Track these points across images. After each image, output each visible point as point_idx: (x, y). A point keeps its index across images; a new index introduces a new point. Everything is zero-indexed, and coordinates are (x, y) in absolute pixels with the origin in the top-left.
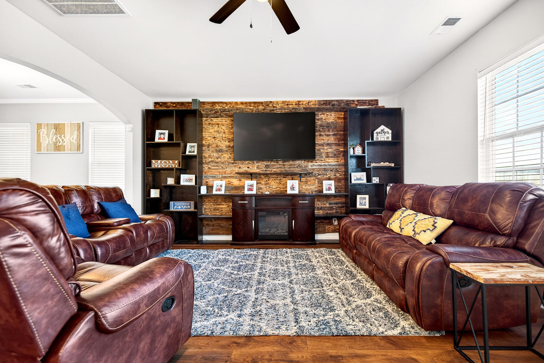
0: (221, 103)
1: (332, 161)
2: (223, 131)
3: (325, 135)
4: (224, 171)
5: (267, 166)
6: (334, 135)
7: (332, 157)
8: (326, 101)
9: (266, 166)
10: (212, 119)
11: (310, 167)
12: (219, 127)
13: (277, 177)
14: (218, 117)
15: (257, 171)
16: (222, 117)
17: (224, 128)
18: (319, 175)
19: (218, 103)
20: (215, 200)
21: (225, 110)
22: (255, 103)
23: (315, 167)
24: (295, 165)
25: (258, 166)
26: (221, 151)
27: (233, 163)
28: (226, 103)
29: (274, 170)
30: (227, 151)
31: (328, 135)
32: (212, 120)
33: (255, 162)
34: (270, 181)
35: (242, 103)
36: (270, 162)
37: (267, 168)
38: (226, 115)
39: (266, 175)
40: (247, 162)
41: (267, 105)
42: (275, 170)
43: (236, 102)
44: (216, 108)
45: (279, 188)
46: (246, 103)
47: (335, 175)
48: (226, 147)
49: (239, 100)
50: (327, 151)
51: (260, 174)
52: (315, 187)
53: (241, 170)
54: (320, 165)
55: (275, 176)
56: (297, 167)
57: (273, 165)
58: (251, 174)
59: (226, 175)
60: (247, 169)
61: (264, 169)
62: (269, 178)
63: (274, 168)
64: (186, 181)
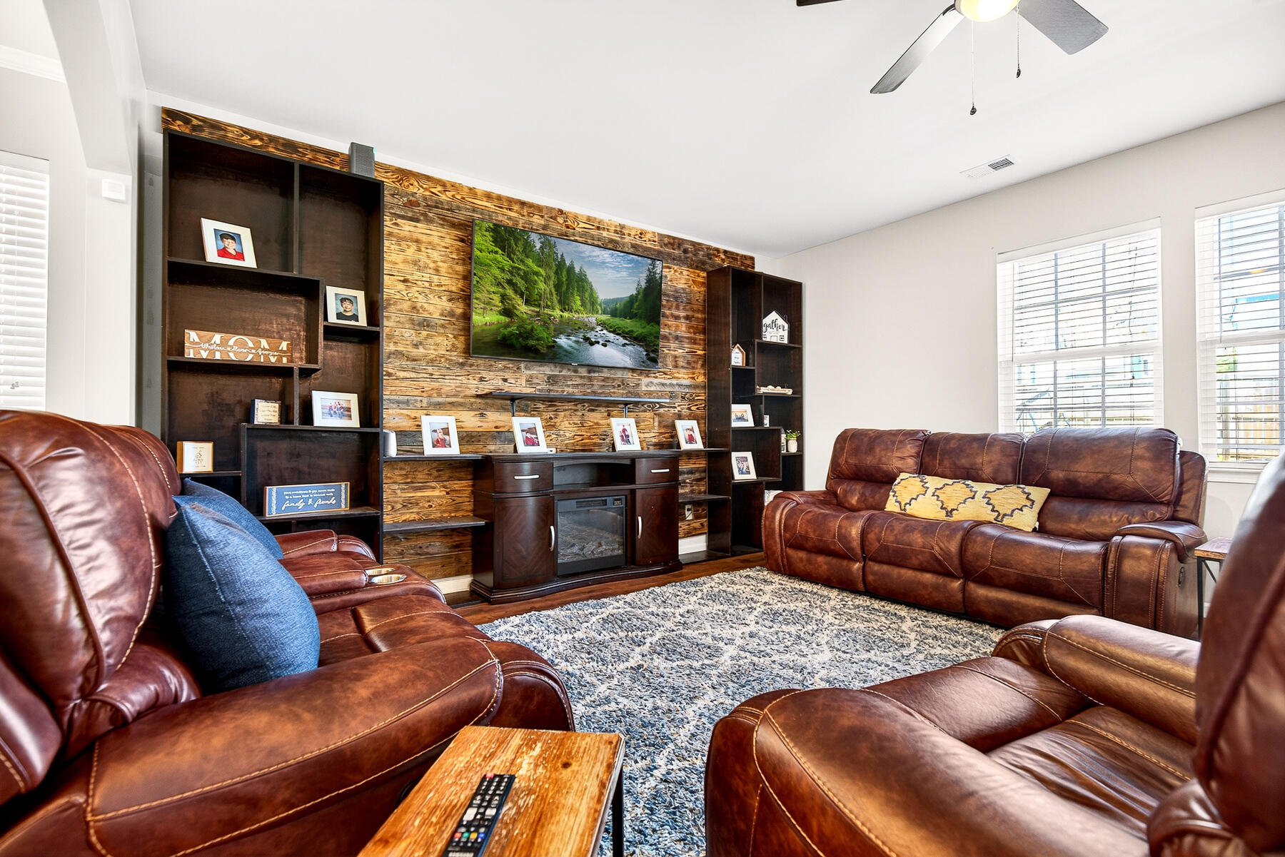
0: (428, 178)
1: (683, 378)
2: (432, 265)
3: (672, 315)
4: (436, 385)
5: (552, 380)
6: (687, 318)
7: (683, 367)
8: (674, 238)
9: (549, 378)
10: (399, 221)
11: (644, 388)
12: (419, 250)
13: (576, 410)
14: (418, 221)
15: (529, 390)
16: (429, 221)
17: (435, 255)
18: (661, 406)
19: (418, 176)
20: (406, 476)
21: (438, 205)
22: (523, 204)
23: (653, 388)
24: (614, 380)
25: (531, 377)
26: (425, 324)
27: (462, 365)
28: (442, 184)
29: (566, 389)
30: (443, 326)
31: (677, 318)
32: (396, 224)
33: (522, 365)
34: (558, 420)
35: (489, 196)
36: (558, 369)
37: (552, 385)
38: (444, 220)
39: (551, 401)
40: (500, 365)
41: (551, 218)
42: (570, 390)
43: (470, 189)
44: (411, 189)
45: (580, 438)
46: (499, 198)
47: (689, 409)
48: (442, 315)
49: (482, 185)
50: (676, 353)
51: (532, 398)
52: (654, 435)
53: (486, 388)
54: (663, 385)
55: (571, 406)
56: (619, 386)
57: (564, 377)
58: (513, 398)
59: (440, 400)
60: (501, 382)
61: (544, 386)
62: (556, 411)
63: (568, 386)
64: (331, 412)
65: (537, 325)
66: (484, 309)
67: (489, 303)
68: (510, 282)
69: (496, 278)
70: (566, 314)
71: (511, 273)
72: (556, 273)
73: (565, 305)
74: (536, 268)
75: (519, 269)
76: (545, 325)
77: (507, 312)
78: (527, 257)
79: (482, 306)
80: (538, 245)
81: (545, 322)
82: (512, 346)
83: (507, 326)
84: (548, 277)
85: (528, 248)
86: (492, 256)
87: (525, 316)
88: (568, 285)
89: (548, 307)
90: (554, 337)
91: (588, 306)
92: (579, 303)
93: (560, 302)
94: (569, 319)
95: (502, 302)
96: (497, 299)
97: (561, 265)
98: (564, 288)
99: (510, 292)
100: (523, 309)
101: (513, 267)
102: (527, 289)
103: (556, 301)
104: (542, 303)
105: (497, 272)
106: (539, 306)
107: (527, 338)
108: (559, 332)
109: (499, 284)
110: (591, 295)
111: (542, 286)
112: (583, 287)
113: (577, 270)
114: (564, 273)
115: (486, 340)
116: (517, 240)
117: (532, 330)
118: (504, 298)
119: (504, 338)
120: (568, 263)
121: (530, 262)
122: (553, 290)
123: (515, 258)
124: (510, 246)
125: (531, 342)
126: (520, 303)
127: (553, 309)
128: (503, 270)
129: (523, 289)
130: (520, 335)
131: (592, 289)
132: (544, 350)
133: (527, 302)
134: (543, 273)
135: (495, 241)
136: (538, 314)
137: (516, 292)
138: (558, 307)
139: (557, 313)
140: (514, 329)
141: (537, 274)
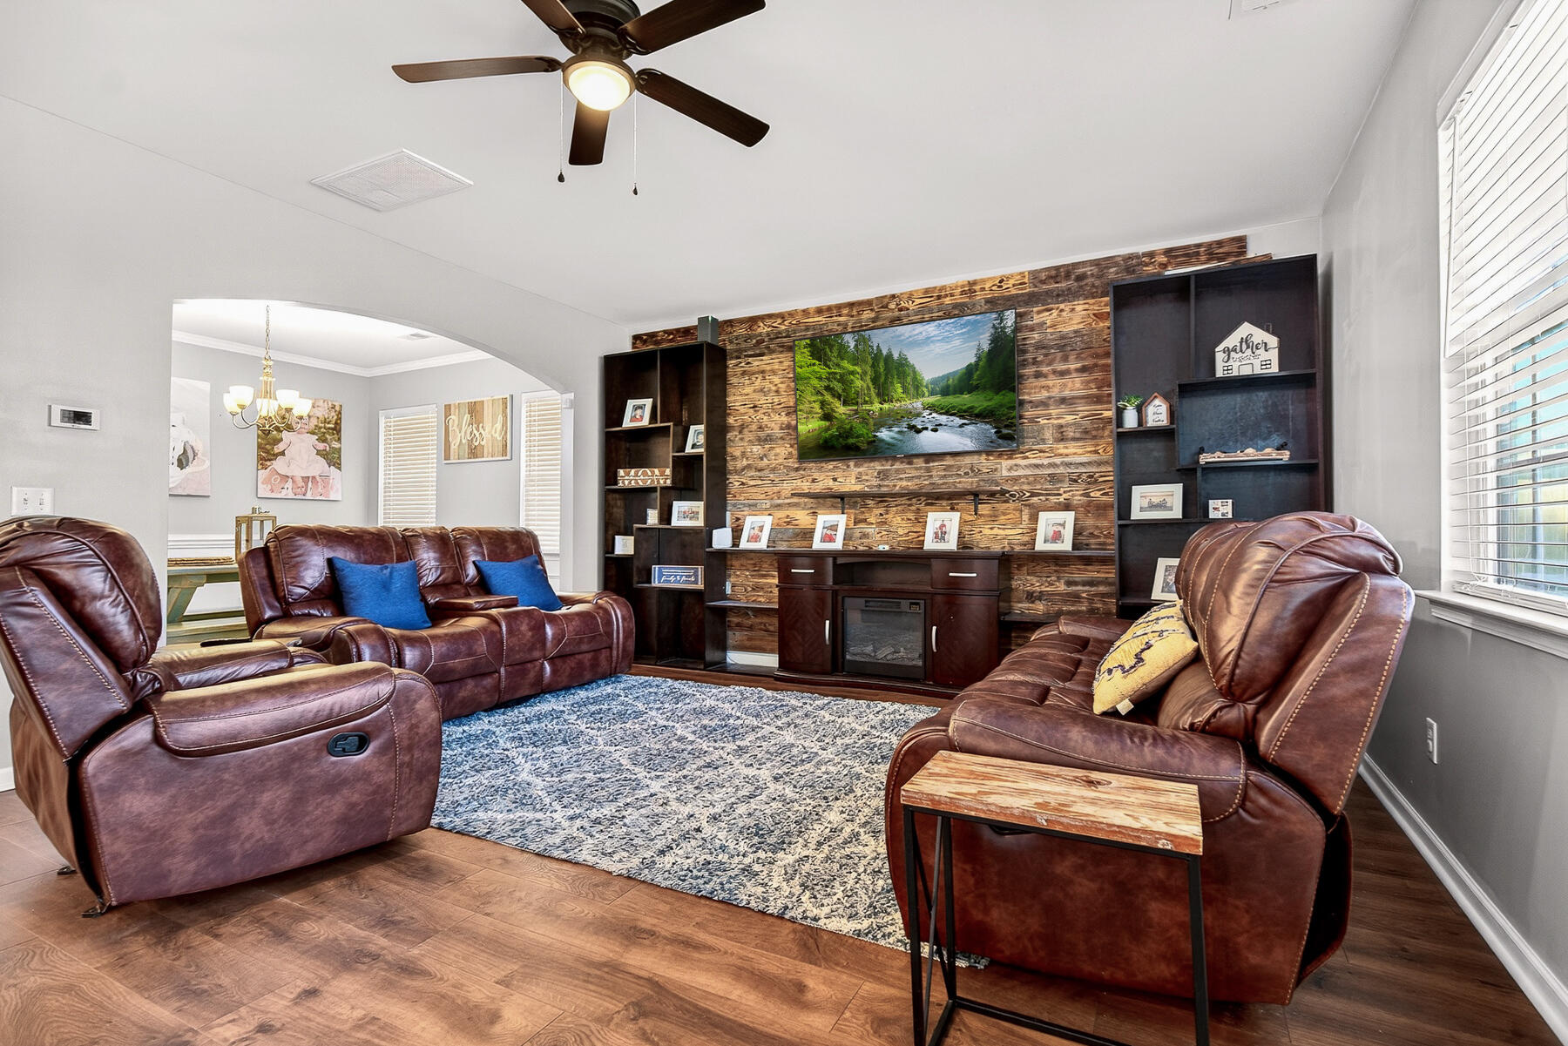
0: (770, 316)
1: (1077, 453)
2: (774, 388)
3: (1054, 372)
4: (776, 489)
5: (883, 475)
6: (1083, 370)
7: (1074, 439)
8: (1057, 268)
9: (879, 473)
10: (750, 360)
11: (1005, 473)
12: (764, 378)
13: (910, 505)
14: (762, 355)
15: (858, 488)
16: (772, 352)
17: (776, 380)
18: (1033, 495)
19: (762, 318)
20: (755, 565)
21: (778, 335)
22: (851, 305)
23: (1020, 472)
24: (959, 468)
25: (860, 473)
26: (768, 439)
27: (797, 469)
28: (782, 316)
29: (899, 483)
30: (782, 438)
31: (1063, 374)
32: (749, 363)
33: (852, 464)
34: (890, 516)
35: (819, 311)
36: (890, 463)
37: (882, 480)
38: (783, 346)
39: (882, 498)
40: (830, 465)
41: (882, 307)
42: (904, 483)
43: (804, 311)
44: (759, 330)
45: (916, 535)
46: (829, 309)
47: (1087, 495)
48: (781, 429)
49: (812, 303)
50: (1060, 421)
51: (864, 496)
52: (1021, 531)
53: (818, 488)
54: (1037, 466)
55: (904, 501)
56: (966, 474)
57: (897, 471)
58: (842, 497)
59: (779, 501)
60: (831, 483)
61: (875, 482)
62: (887, 506)
63: (901, 479)
64: (685, 516)
65: (856, 423)
66: (807, 418)
67: (810, 412)
68: (828, 388)
69: (815, 388)
70: (886, 406)
71: (828, 379)
72: (873, 366)
73: (884, 396)
74: (851, 368)
75: (836, 373)
76: (864, 421)
77: (827, 417)
78: (842, 359)
79: (805, 415)
80: (852, 344)
81: (864, 419)
82: (833, 447)
83: (827, 429)
84: (865, 373)
85: (842, 352)
86: (811, 368)
87: (844, 416)
88: (886, 375)
89: (866, 402)
90: (874, 431)
91: (912, 391)
92: (900, 390)
93: (878, 395)
94: (890, 409)
95: (821, 408)
96: (817, 406)
97: (877, 356)
98: (882, 380)
99: (828, 397)
100: (841, 410)
101: (829, 373)
102: (844, 390)
103: (874, 395)
104: (860, 400)
105: (815, 382)
106: (857, 403)
107: (847, 437)
108: (879, 425)
109: (818, 393)
110: (915, 379)
111: (858, 383)
112: (904, 372)
113: (896, 356)
114: (882, 364)
115: (810, 446)
116: (831, 347)
117: (851, 429)
118: (823, 404)
119: (826, 441)
120: (885, 352)
121: (845, 364)
122: (870, 385)
123: (830, 364)
124: (825, 354)
125: (851, 441)
126: (838, 405)
127: (872, 403)
128: (820, 379)
129: (840, 391)
130: (840, 435)
131: (915, 372)
132: (864, 446)
133: (845, 403)
134: (858, 369)
135: (813, 355)
136: (856, 412)
137: (834, 396)
138: (876, 400)
139: (876, 406)
140: (834, 431)
141: (852, 373)
